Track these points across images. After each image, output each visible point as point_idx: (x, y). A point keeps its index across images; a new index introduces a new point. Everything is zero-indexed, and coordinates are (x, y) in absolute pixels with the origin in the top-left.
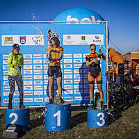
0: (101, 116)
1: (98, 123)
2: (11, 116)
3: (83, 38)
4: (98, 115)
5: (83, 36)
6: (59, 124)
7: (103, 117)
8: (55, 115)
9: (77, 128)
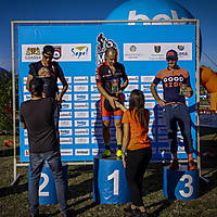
0: (187, 181)
1: (182, 192)
4: (183, 179)
5: (158, 45)
6: (116, 192)
7: (191, 182)
8: (110, 178)
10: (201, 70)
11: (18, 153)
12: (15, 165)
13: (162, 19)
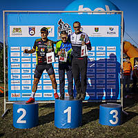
0: (114, 114)
1: (111, 121)
2: (18, 111)
3: (97, 30)
4: (111, 113)
5: (97, 27)
6: (69, 121)
7: (117, 114)
8: (65, 112)
9: (88, 126)
10: (124, 43)
11: (7, 95)
12: (5, 103)
13: (99, 10)
